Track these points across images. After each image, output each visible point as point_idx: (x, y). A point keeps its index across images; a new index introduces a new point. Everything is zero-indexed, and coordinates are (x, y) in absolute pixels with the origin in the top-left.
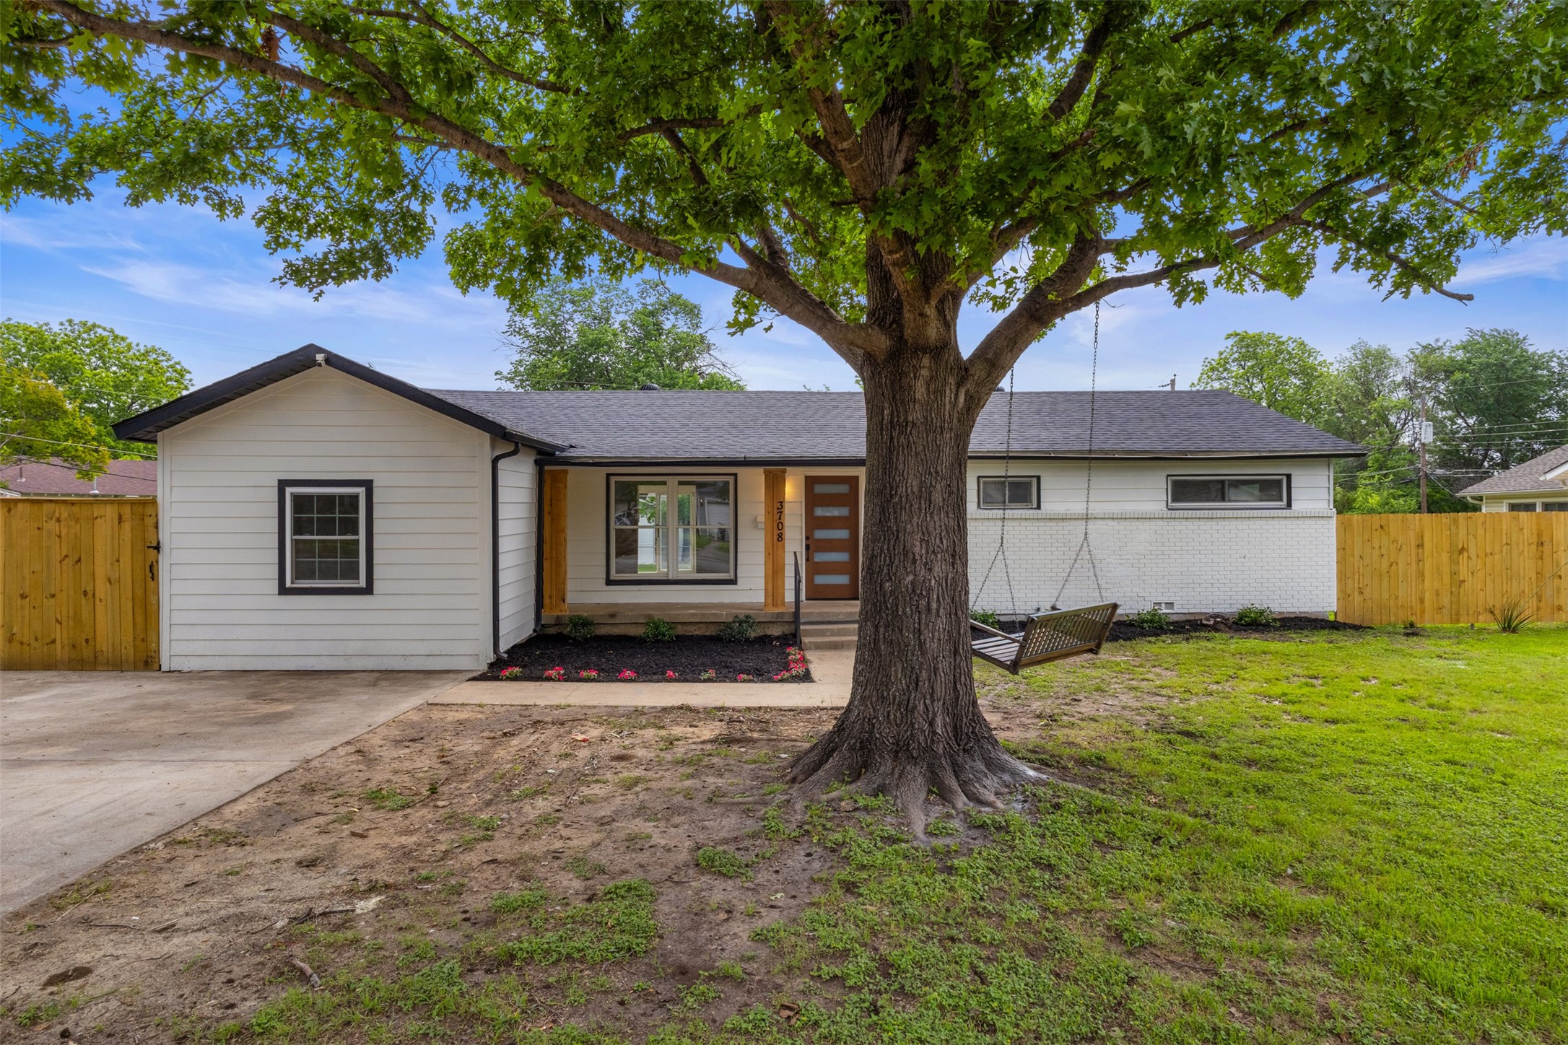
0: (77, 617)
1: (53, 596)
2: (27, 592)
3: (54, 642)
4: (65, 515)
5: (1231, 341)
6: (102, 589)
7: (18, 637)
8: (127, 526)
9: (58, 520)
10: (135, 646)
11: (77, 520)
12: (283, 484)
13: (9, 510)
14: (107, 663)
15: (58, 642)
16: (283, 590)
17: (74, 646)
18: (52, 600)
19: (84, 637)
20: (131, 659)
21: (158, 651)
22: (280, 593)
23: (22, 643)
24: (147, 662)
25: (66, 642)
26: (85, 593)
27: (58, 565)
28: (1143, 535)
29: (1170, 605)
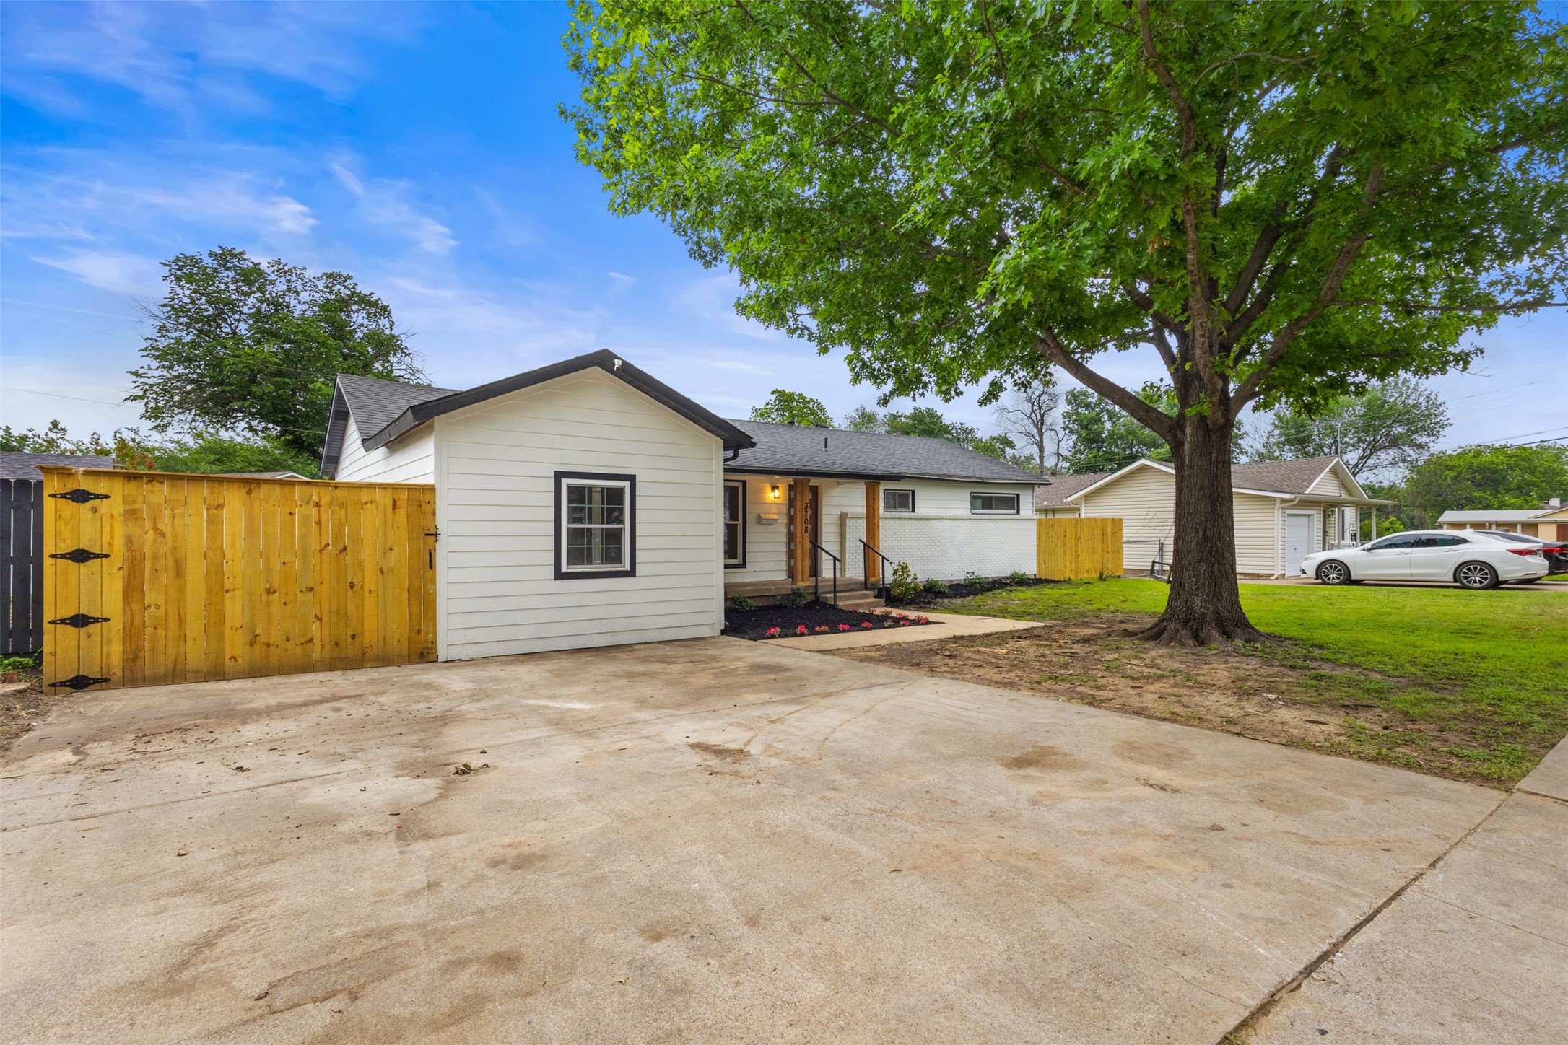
0: (340, 612)
1: (311, 589)
2: (276, 586)
3: (311, 640)
4: (325, 499)
5: (773, 397)
6: (370, 579)
7: (263, 639)
8: (402, 513)
9: (317, 505)
10: (409, 638)
11: (342, 506)
12: (559, 476)
13: (249, 492)
14: (377, 659)
15: (317, 642)
16: (559, 576)
17: (336, 644)
18: (310, 595)
19: (350, 633)
20: (405, 651)
21: (434, 642)
22: (556, 578)
23: (268, 645)
24: (424, 654)
25: (327, 640)
26: (352, 585)
27: (317, 555)
28: (963, 527)
29: (973, 573)
